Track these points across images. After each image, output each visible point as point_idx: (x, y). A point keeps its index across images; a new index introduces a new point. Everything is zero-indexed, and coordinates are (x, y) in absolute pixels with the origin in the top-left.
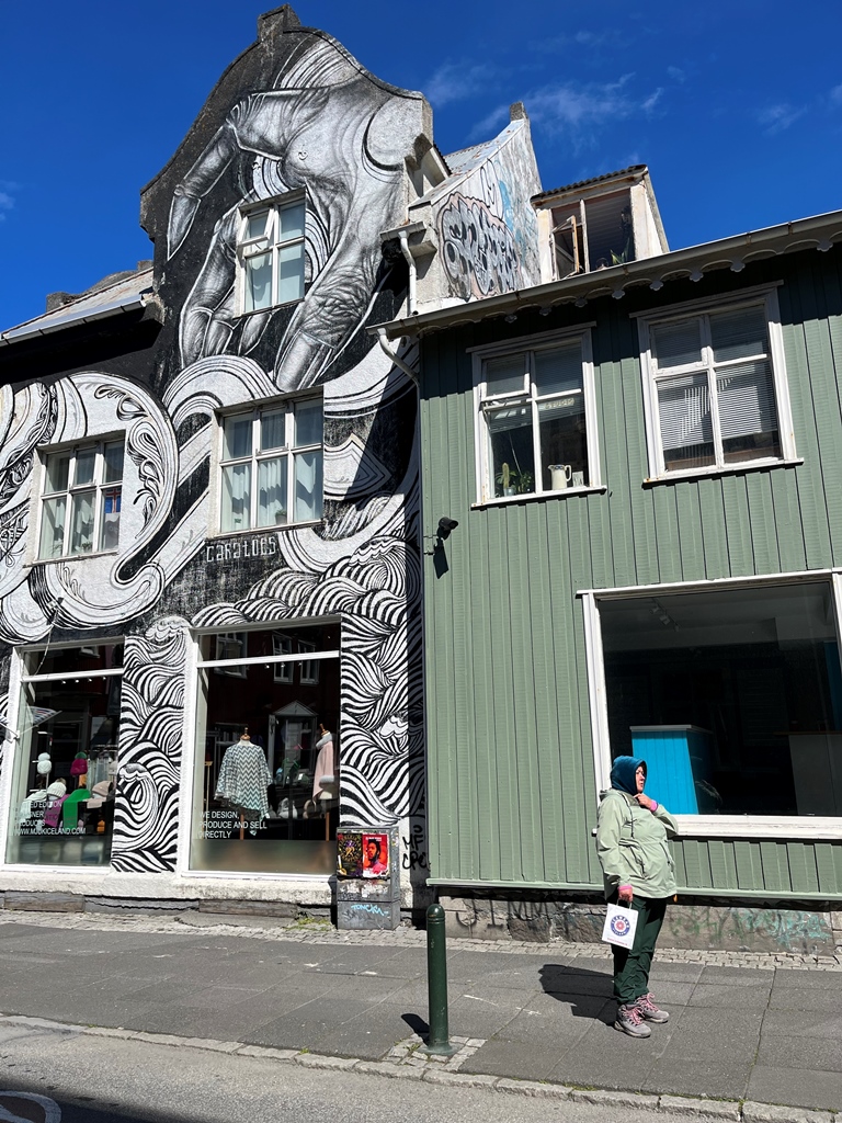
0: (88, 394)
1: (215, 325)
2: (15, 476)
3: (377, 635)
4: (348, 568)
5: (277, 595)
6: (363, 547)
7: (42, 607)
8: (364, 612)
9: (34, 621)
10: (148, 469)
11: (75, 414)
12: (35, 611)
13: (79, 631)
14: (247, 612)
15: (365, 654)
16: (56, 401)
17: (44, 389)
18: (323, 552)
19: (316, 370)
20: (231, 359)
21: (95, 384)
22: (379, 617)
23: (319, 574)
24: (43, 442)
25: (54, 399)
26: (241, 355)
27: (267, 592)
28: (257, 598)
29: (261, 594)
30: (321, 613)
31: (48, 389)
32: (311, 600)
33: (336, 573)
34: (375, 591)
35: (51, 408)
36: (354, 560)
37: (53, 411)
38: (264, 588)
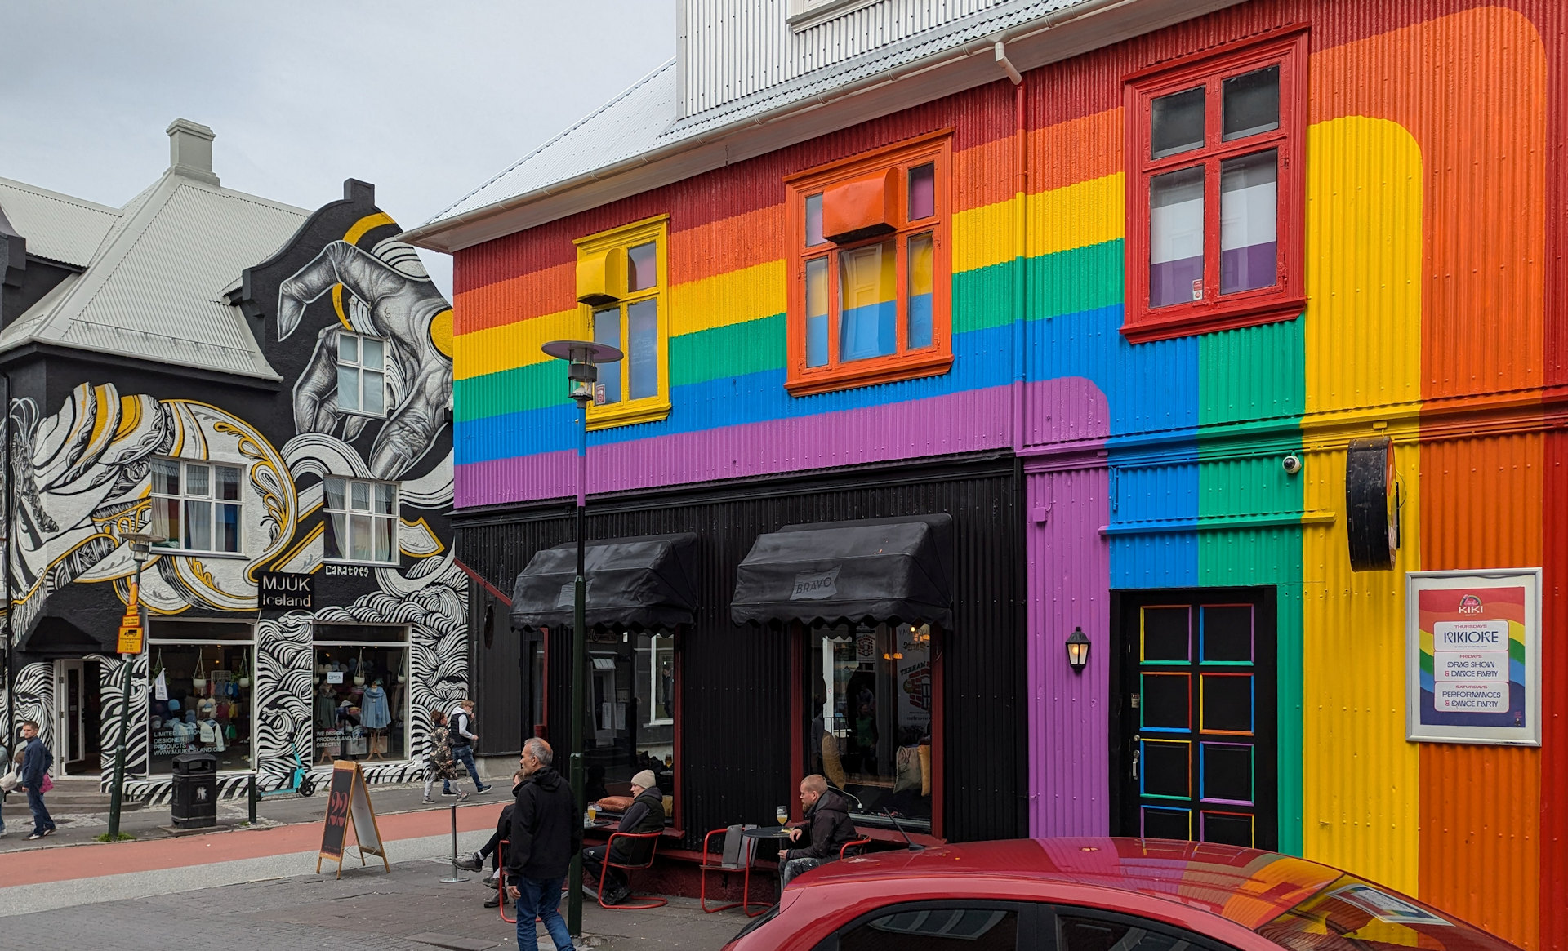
0: (207, 425)
1: (323, 413)
2: (131, 475)
3: (434, 637)
4: (417, 599)
5: (375, 606)
6: (427, 586)
7: (176, 589)
8: (428, 624)
9: (168, 599)
10: (270, 501)
11: (194, 437)
12: (168, 591)
13: (216, 612)
14: (354, 614)
15: (428, 647)
16: (172, 419)
17: (157, 405)
18: (401, 585)
19: (398, 471)
20: (335, 441)
21: (214, 418)
22: (436, 627)
23: (401, 598)
24: (160, 451)
25: (168, 416)
26: (345, 441)
27: (368, 605)
28: (361, 606)
29: (364, 604)
30: (403, 621)
31: (161, 405)
32: (396, 612)
33: (411, 599)
34: (433, 613)
35: (166, 424)
36: (422, 592)
37: (170, 427)
38: (366, 602)
